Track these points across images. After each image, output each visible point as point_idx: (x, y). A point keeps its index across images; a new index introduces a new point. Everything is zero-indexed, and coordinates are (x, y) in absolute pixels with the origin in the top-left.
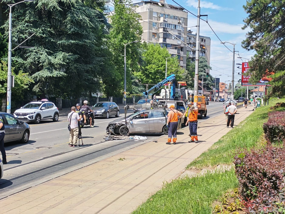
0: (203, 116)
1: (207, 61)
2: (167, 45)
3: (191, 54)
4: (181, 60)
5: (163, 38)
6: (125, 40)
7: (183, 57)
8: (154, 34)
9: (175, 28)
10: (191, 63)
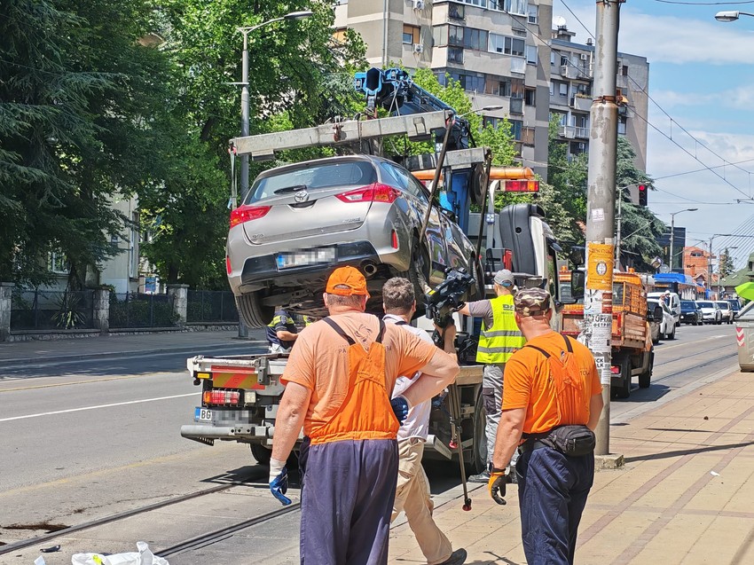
0: (635, 380)
1: (632, 154)
2: (466, 79)
3: (569, 124)
4: (525, 141)
5: (449, 46)
6: (249, 15)
7: (533, 130)
8: (409, 31)
9: (502, 8)
10: (570, 162)
